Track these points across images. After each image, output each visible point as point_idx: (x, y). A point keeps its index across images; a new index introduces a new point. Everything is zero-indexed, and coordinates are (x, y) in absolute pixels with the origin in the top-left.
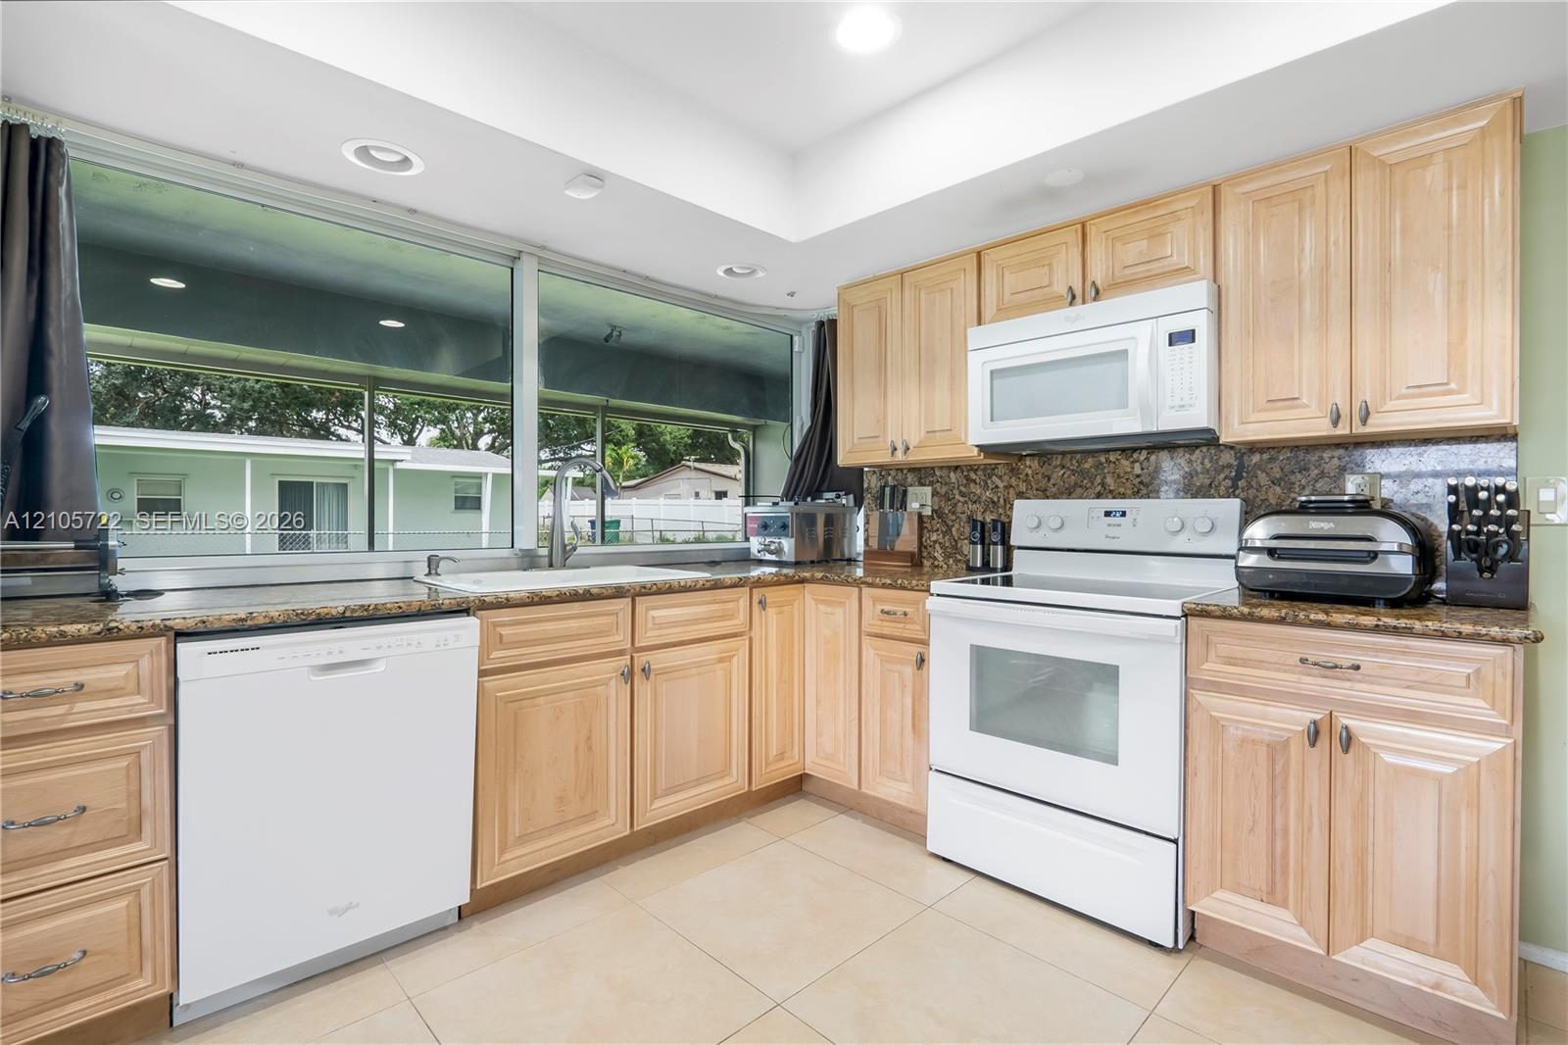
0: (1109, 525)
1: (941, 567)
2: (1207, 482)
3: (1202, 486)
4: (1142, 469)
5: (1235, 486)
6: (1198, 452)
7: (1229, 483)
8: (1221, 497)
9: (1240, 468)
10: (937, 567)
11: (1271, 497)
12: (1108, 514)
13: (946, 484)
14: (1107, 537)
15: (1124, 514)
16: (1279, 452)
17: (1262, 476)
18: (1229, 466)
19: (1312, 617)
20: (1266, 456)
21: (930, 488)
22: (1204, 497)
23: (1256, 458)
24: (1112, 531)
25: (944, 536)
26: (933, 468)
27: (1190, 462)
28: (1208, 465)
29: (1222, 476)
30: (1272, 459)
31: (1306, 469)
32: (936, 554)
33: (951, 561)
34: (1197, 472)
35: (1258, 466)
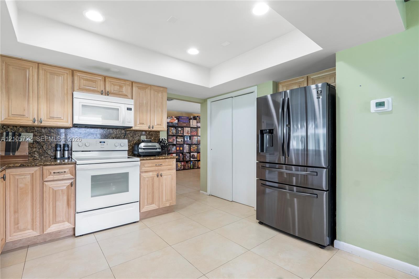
0: (101, 145)
1: (38, 159)
2: (120, 136)
3: (119, 137)
4: (106, 132)
5: (124, 137)
6: (118, 130)
7: (123, 136)
8: (122, 139)
9: (126, 134)
10: (36, 159)
11: (130, 139)
12: (100, 142)
13: (40, 133)
14: (101, 147)
15: (104, 142)
16: (132, 131)
17: (129, 135)
18: (124, 133)
19: (158, 158)
20: (130, 132)
21: (32, 134)
22: (119, 139)
23: (128, 132)
24: (102, 146)
25: (39, 149)
26: (34, 127)
27: (116, 132)
28: (120, 133)
29: (122, 135)
30: (131, 133)
31: (136, 135)
32: (35, 155)
33: (43, 157)
34: (117, 134)
35: (129, 134)
